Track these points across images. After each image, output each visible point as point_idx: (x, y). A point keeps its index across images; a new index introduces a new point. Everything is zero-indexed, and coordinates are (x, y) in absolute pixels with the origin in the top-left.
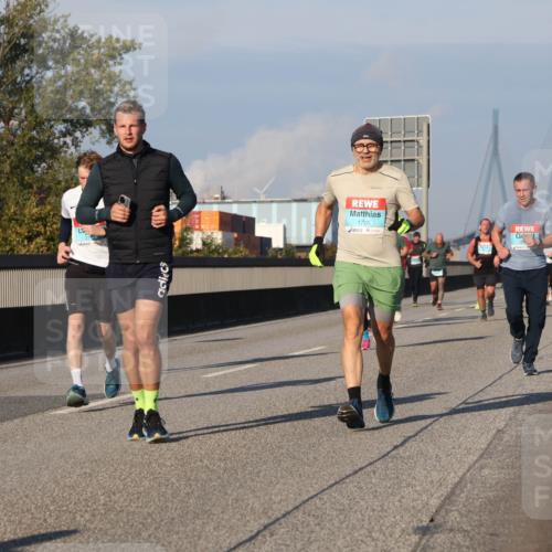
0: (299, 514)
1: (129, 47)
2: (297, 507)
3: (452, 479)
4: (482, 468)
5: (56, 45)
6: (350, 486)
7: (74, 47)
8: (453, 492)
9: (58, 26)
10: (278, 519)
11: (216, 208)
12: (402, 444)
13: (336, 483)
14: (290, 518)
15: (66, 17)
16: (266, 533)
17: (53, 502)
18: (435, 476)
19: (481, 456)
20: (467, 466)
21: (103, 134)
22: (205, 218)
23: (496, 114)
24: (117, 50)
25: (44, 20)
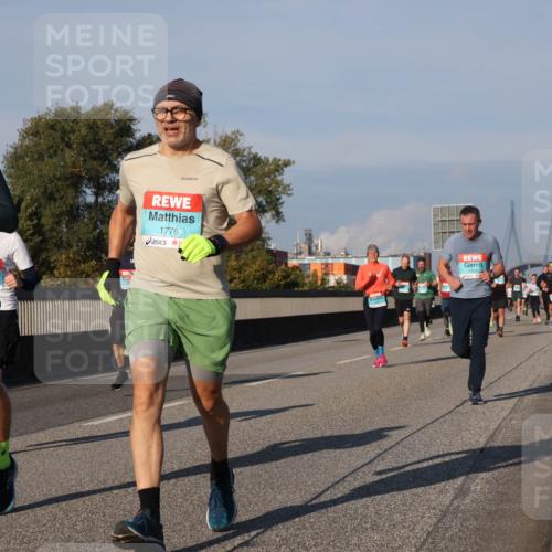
0: (399, 447)
1: (287, 164)
2: (398, 443)
3: (493, 426)
4: (511, 419)
5: (244, 165)
6: (431, 430)
7: (255, 166)
8: (494, 434)
9: (246, 153)
10: (386, 450)
11: (342, 261)
12: (462, 404)
13: (422, 428)
14: (394, 450)
15: (250, 148)
16: (380, 458)
17: (249, 439)
18: (482, 424)
19: (511, 412)
20: (501, 418)
21: (273, 217)
22: (336, 267)
23: (512, 203)
24: (280, 166)
25: (237, 149)
